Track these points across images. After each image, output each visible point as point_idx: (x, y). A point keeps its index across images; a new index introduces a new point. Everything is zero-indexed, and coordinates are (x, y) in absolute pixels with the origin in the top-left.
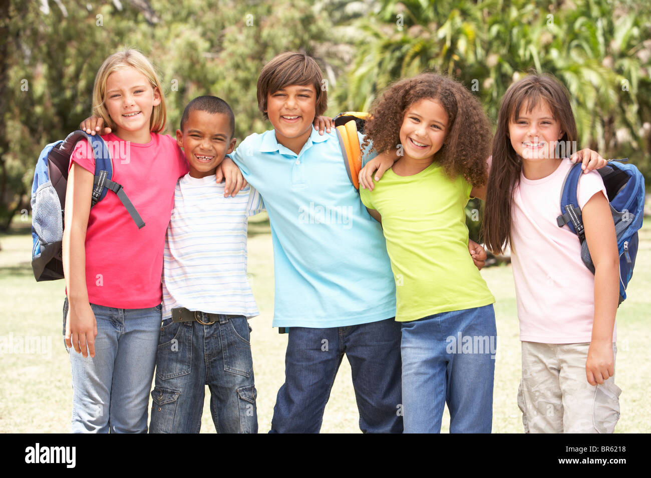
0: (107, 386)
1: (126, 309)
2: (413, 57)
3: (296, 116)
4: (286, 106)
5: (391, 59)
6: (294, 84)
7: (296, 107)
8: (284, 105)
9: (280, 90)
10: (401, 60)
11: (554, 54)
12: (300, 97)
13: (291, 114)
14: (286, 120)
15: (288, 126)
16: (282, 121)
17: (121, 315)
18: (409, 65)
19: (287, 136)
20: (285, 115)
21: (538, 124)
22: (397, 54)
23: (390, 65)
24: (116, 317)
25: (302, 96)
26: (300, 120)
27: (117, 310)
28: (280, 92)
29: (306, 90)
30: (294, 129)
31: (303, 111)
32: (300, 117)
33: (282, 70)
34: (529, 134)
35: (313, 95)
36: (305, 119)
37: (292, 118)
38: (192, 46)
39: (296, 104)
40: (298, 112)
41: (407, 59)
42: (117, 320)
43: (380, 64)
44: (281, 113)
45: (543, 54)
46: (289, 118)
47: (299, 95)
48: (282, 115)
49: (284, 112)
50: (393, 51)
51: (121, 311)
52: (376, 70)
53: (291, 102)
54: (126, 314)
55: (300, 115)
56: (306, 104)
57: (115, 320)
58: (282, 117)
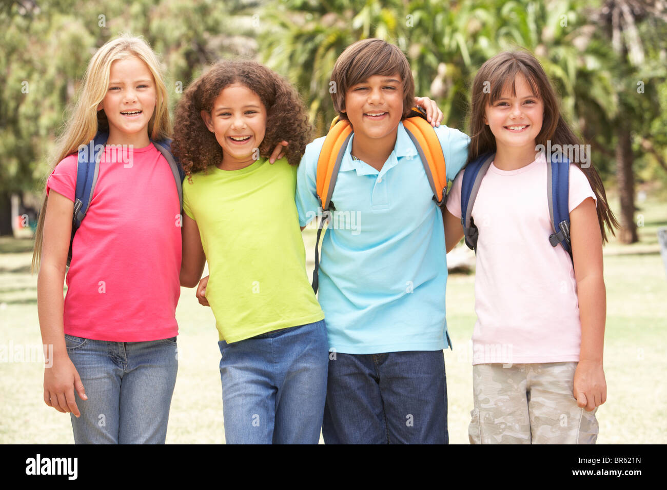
0: (112, 435)
1: (127, 341)
2: (328, 48)
3: (383, 112)
4: (370, 101)
5: (303, 51)
6: (377, 73)
7: (382, 101)
8: (367, 101)
9: (363, 82)
10: (314, 52)
11: (484, 43)
12: (386, 90)
13: (376, 109)
14: (370, 117)
15: (374, 125)
16: (366, 119)
17: (121, 349)
18: (323, 56)
19: (373, 137)
20: (369, 112)
21: (521, 105)
22: (310, 46)
23: (302, 58)
24: (116, 352)
25: (387, 88)
26: (387, 117)
27: (116, 344)
28: (361, 85)
29: (392, 81)
30: (381, 127)
31: (390, 106)
32: (386, 113)
33: (362, 58)
34: (512, 116)
35: (400, 87)
36: (393, 114)
37: (378, 114)
38: (77, 43)
39: (382, 98)
40: (384, 108)
41: (321, 51)
42: (119, 357)
43: (292, 57)
44: (364, 111)
45: (471, 42)
46: (374, 115)
47: (385, 88)
48: (365, 112)
49: (368, 108)
50: (306, 42)
51: (122, 344)
52: (286, 64)
53: (376, 96)
54: (128, 348)
55: (387, 111)
56: (393, 98)
57: (115, 355)
58: (365, 115)
